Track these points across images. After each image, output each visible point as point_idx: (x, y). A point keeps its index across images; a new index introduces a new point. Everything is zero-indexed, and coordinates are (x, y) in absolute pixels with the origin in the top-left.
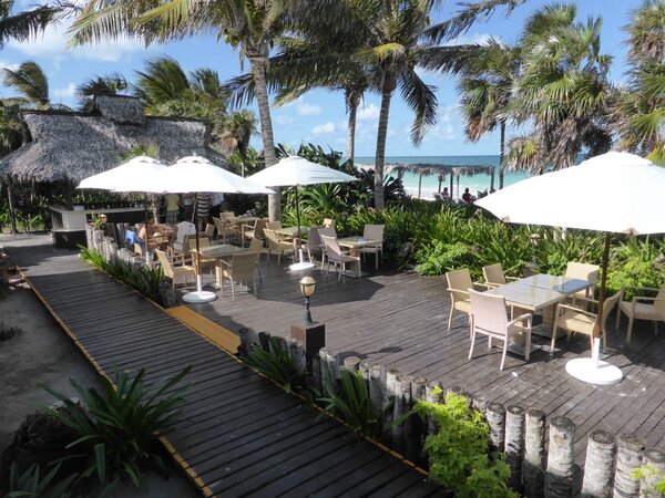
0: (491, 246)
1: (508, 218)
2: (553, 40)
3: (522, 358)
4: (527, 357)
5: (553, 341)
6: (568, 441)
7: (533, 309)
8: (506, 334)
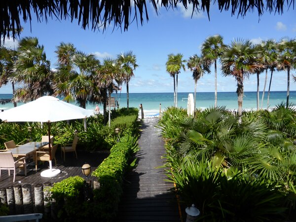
0: (11, 134)
1: (6, 120)
2: (29, 51)
3: (24, 175)
4: (26, 174)
5: (36, 166)
6: (29, 191)
7: (25, 155)
8: (14, 167)
